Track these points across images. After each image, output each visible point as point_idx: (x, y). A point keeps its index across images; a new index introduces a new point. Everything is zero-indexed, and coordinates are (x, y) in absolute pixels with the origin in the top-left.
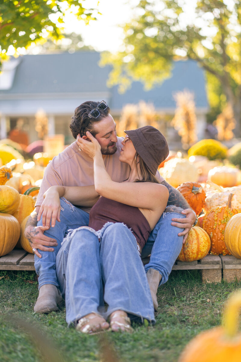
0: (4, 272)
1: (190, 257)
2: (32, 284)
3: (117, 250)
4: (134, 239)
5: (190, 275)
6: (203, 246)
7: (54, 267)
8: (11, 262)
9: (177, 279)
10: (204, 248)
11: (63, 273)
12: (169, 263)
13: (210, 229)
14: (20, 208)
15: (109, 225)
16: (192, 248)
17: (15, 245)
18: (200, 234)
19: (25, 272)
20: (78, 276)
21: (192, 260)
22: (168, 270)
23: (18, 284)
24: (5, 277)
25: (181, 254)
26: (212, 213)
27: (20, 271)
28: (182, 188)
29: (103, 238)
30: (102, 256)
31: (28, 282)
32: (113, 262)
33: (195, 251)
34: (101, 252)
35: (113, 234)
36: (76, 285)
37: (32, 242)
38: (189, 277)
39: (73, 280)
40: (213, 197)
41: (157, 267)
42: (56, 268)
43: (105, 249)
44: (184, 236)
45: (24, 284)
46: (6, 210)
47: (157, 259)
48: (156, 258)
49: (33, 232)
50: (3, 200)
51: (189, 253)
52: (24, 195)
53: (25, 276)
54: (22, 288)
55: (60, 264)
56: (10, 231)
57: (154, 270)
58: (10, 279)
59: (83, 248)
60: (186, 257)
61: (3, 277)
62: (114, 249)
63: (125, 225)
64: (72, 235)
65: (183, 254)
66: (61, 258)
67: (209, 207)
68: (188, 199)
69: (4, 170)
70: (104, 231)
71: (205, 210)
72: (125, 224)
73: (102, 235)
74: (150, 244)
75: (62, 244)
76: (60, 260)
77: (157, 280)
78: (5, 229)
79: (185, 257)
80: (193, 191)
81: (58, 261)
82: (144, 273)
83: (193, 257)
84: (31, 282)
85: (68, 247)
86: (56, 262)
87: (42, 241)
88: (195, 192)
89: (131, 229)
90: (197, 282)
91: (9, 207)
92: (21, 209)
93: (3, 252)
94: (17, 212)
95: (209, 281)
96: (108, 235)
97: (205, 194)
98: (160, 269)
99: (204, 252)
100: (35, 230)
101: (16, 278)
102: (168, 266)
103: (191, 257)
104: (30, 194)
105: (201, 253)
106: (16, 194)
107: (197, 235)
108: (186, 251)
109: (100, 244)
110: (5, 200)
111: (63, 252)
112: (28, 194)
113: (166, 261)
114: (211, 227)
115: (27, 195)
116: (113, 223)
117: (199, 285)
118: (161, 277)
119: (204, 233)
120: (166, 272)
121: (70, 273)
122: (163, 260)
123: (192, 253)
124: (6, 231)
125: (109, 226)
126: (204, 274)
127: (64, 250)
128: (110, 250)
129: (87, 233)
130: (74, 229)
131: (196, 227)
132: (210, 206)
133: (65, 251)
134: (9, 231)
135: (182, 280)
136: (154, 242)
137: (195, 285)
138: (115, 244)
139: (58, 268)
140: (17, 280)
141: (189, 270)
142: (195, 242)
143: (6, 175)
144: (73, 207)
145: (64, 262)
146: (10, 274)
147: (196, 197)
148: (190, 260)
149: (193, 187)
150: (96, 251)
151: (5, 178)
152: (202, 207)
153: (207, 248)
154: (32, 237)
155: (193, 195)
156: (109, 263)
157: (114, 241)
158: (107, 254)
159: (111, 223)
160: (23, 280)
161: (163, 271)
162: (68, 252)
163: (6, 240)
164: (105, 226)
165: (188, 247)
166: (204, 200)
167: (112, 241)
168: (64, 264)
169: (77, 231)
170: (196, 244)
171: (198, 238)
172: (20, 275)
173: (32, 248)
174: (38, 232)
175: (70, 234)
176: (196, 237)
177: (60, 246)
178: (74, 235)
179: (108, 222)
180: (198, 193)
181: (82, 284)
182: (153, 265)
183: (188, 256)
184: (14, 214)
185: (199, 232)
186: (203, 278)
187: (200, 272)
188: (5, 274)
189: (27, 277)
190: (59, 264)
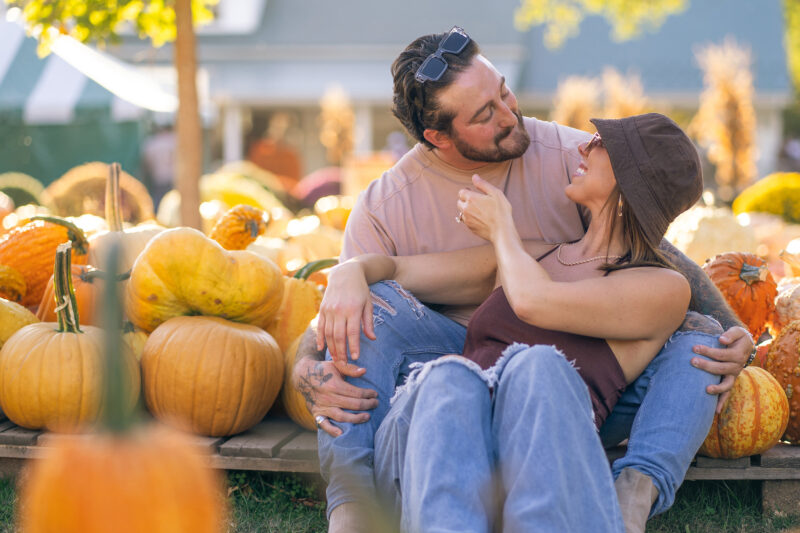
0: (238, 476)
1: (735, 445)
2: (313, 509)
3: (538, 415)
4: (584, 388)
5: (730, 496)
6: (770, 418)
7: (369, 460)
8: (257, 450)
9: (695, 504)
10: (773, 421)
11: (393, 476)
12: (679, 461)
13: (786, 375)
14: (283, 313)
15: (516, 350)
16: (741, 422)
17: (269, 407)
18: (763, 386)
19: (294, 476)
20: (432, 479)
21: (740, 452)
22: (675, 477)
23: (275, 506)
24: (242, 490)
25: (710, 437)
26: (791, 333)
27: (281, 473)
28: (714, 266)
29: (500, 384)
30: (497, 432)
31: (302, 502)
32: (528, 445)
33: (748, 430)
34: (495, 420)
35: (527, 374)
36: (427, 503)
37: (313, 402)
38: (727, 500)
39: (420, 489)
40: (794, 292)
41: (649, 467)
42: (373, 463)
43: (507, 415)
44: (720, 395)
45: (291, 508)
46: (249, 316)
47: (649, 447)
48: (646, 443)
49: (315, 375)
50: (240, 290)
51: (733, 435)
52: (296, 279)
53: (294, 487)
54: (284, 518)
55: (386, 454)
56: (258, 369)
57: (638, 475)
58: (253, 494)
59: (447, 409)
60: (725, 446)
61: (237, 488)
62: (531, 412)
63: (559, 353)
64: (421, 377)
65: (717, 438)
66: (387, 438)
67: (785, 320)
68: (730, 296)
69: (243, 213)
70: (504, 366)
71: (774, 327)
72: (559, 349)
73: (499, 378)
74: (630, 410)
75: (392, 400)
76: (386, 444)
77: (647, 500)
78: (245, 363)
79: (721, 446)
80: (744, 275)
81: (381, 447)
82: (607, 478)
83: (743, 446)
84: (310, 504)
85: (409, 409)
86: (373, 447)
87: (342, 398)
88: (749, 278)
89: (574, 361)
90: (748, 513)
91: (254, 307)
92: (286, 314)
93: (237, 423)
94: (276, 322)
95: (779, 511)
96: (515, 376)
97: (776, 285)
98: (654, 473)
99: (771, 434)
100: (322, 370)
101: (269, 492)
102: (677, 467)
103: (738, 446)
104: (310, 277)
105: (764, 435)
106: (275, 275)
107: (755, 387)
108: (725, 428)
109: (492, 400)
110: (245, 289)
111: (396, 420)
112: (306, 278)
113: (673, 453)
114: (790, 370)
115: (301, 280)
116: (527, 346)
117: (753, 520)
118: (656, 492)
119: (772, 382)
120: (671, 484)
121: (414, 475)
122: (664, 450)
123: (741, 433)
124: (247, 369)
125: (519, 354)
126: (766, 491)
127: (399, 414)
128: (519, 415)
129: (460, 371)
130: (424, 362)
131: (750, 369)
132: (787, 317)
133: (401, 419)
134: (254, 370)
135: (708, 508)
136: (638, 406)
137: (743, 520)
138: (533, 399)
139: (379, 463)
140: (274, 496)
141: (726, 481)
142: (749, 405)
143: (249, 227)
144: (420, 306)
145: (397, 447)
146: (255, 482)
147: (752, 291)
148: (733, 453)
149: (743, 266)
150: (483, 421)
151: (246, 235)
152: (767, 319)
153: (779, 423)
154: (313, 388)
155: (744, 285)
156: (516, 448)
157: (531, 391)
158: (513, 424)
159: (522, 345)
160: (288, 499)
161: (662, 477)
162: (409, 422)
163: (245, 393)
164: (507, 352)
165: (729, 418)
166: (773, 300)
167: (525, 391)
168: (397, 453)
169: (433, 367)
170: (751, 411)
171: (756, 397)
172: (281, 483)
173: (315, 415)
174: (329, 376)
175: (416, 375)
176: (751, 392)
177: (388, 408)
178: (427, 376)
179: (516, 344)
180: (757, 282)
181: (444, 501)
182: (637, 461)
183: (730, 443)
184: (267, 326)
185: (759, 381)
186: (765, 503)
187: (757, 486)
188: (242, 481)
189: (298, 491)
190: (383, 452)
